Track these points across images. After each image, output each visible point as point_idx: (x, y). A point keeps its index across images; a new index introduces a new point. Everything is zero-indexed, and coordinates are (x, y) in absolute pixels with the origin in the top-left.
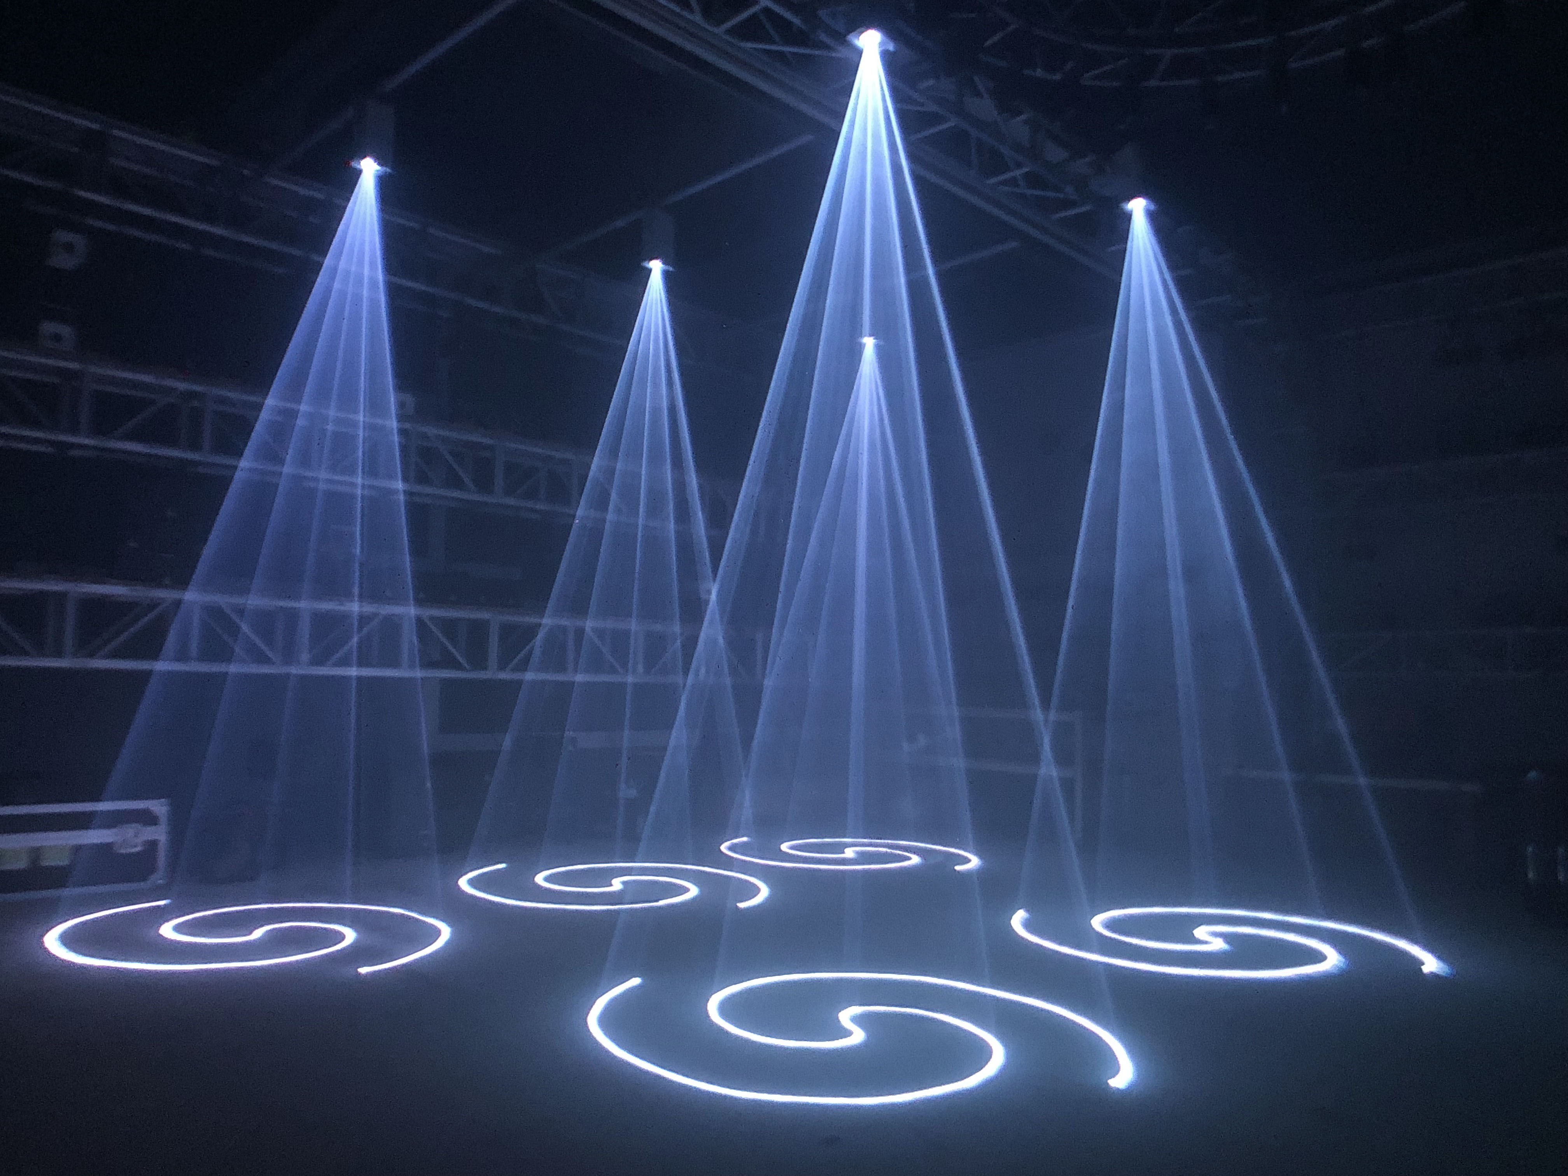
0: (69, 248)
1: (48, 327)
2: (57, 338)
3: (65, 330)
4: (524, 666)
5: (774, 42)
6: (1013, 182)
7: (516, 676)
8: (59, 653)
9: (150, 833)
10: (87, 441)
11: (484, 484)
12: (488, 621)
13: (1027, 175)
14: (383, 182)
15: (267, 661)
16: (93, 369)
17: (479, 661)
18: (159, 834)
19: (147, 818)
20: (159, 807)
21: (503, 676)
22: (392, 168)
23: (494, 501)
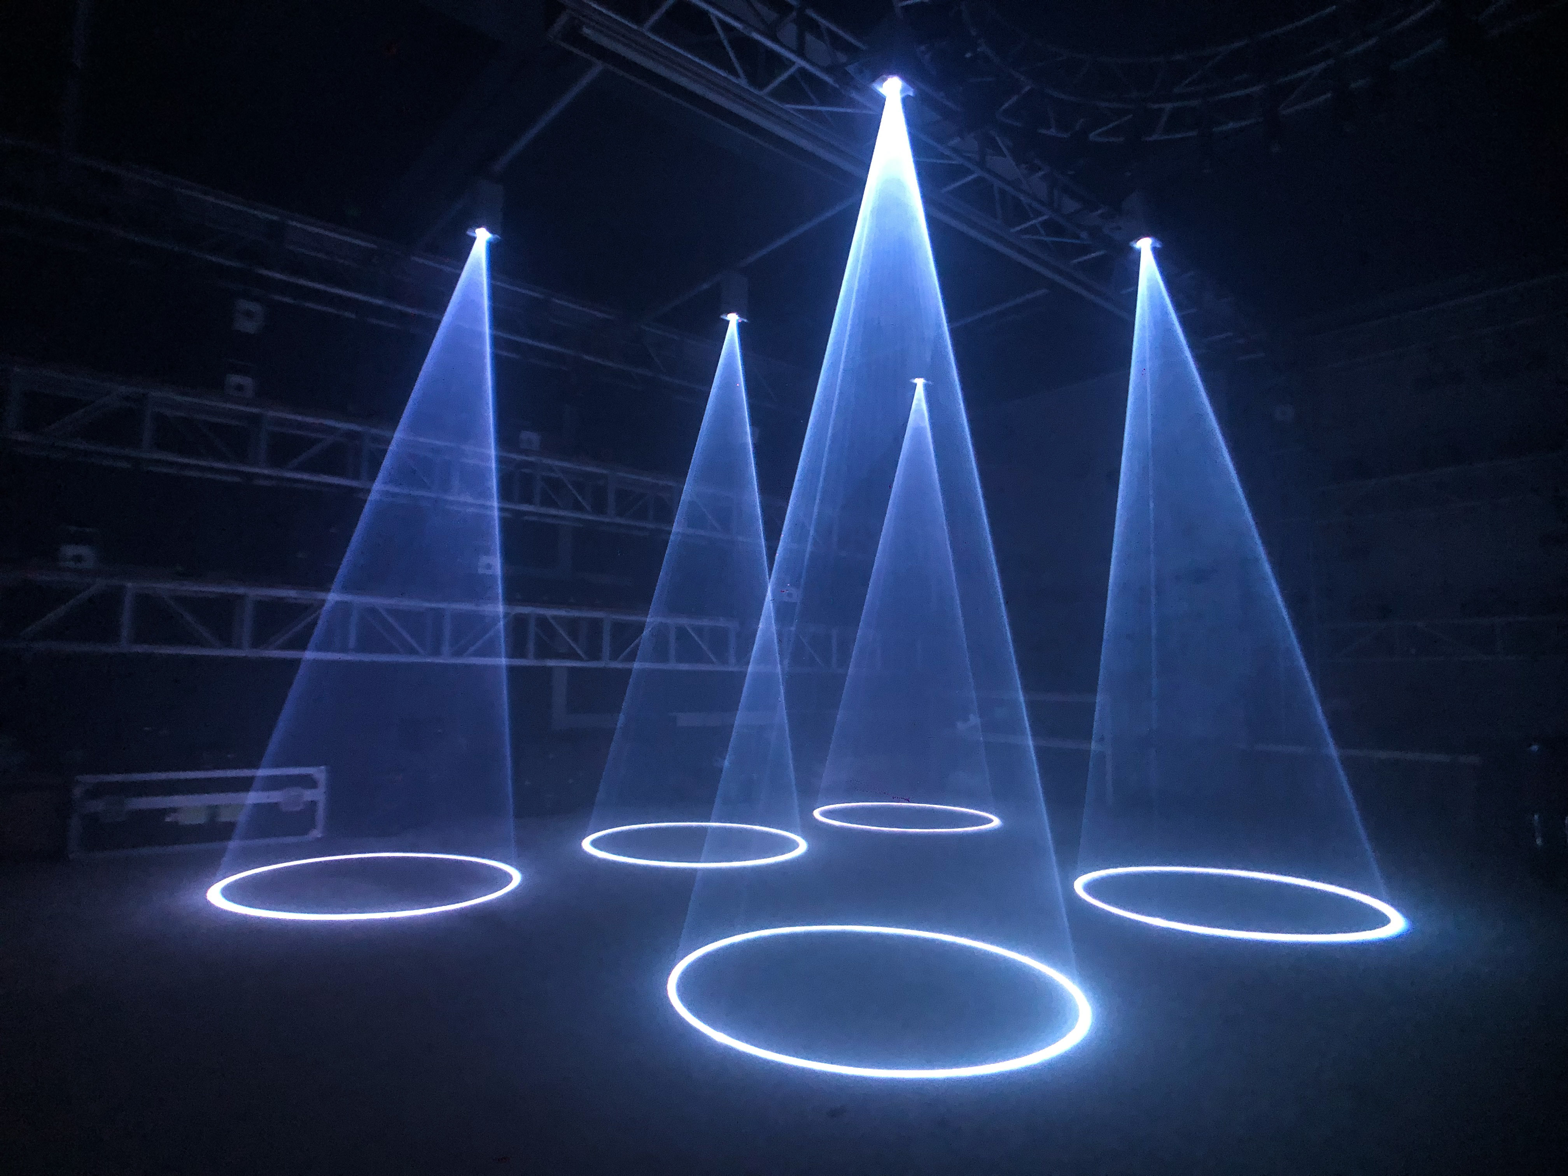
0: (249, 315)
1: (235, 379)
2: (240, 388)
3: (247, 381)
4: (632, 657)
5: (812, 104)
6: (1033, 230)
7: (626, 666)
8: (239, 647)
9: (309, 795)
10: (266, 472)
11: (599, 507)
12: (602, 620)
13: (1044, 224)
14: (492, 248)
15: (416, 653)
16: (271, 413)
17: (594, 653)
18: (318, 795)
19: (309, 782)
20: (319, 773)
21: (617, 665)
22: (501, 235)
23: (607, 520)
